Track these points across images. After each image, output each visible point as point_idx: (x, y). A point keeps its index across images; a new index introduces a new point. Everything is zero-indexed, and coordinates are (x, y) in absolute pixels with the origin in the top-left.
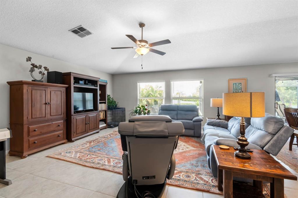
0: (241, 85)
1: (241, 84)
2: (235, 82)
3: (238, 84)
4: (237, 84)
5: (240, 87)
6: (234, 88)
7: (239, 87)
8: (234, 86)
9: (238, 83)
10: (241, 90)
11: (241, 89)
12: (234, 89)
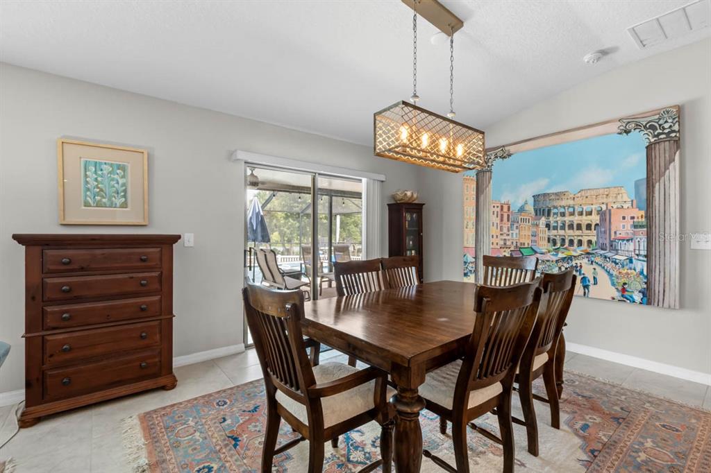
0: (123, 177)
1: (123, 168)
2: (93, 155)
3: (107, 169)
4: (104, 167)
5: (121, 181)
6: (87, 183)
7: (113, 183)
8: (86, 176)
9: (111, 165)
10: (125, 196)
11: (125, 191)
12: (88, 189)
